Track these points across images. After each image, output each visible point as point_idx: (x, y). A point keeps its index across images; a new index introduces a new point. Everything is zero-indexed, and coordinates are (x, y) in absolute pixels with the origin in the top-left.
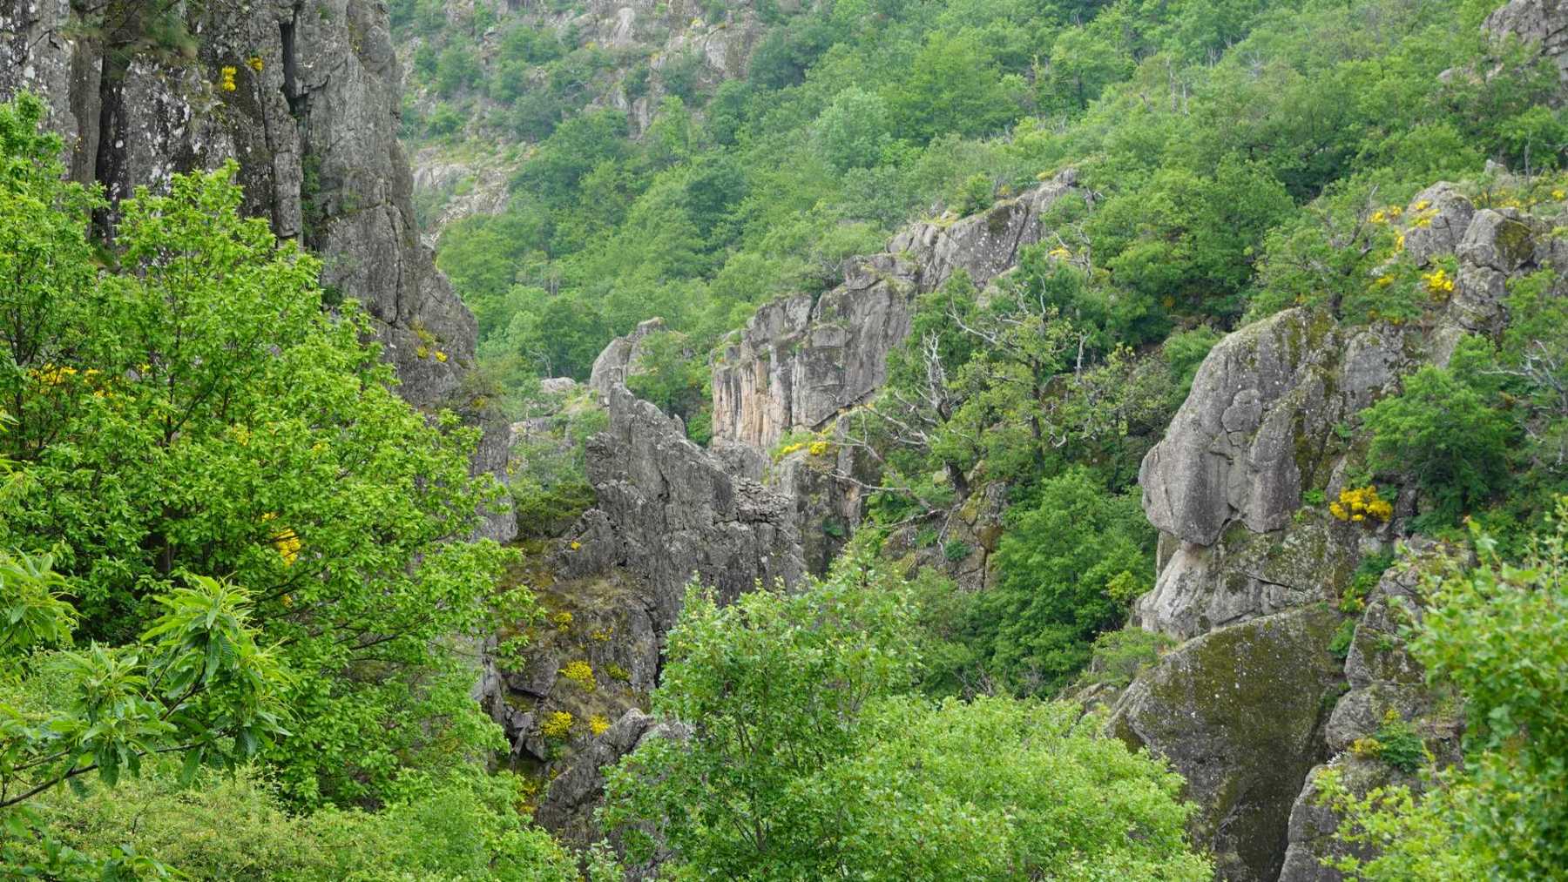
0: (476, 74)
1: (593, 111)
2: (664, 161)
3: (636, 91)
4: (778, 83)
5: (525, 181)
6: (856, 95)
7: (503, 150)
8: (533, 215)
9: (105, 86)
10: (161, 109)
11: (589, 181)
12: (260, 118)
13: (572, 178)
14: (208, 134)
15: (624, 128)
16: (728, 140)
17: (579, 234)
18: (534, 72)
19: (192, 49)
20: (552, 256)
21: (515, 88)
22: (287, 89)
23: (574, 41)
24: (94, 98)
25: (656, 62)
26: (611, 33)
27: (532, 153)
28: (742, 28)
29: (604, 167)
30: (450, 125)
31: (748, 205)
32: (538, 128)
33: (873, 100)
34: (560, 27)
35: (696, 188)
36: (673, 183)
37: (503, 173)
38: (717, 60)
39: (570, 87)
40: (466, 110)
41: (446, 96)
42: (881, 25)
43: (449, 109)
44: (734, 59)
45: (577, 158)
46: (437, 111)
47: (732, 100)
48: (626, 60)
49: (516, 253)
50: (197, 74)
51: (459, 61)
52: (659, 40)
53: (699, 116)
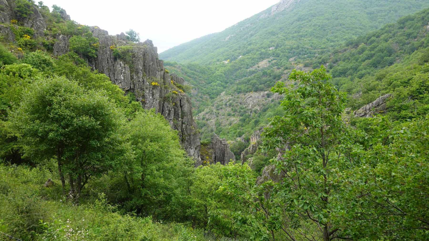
0: (237, 110)
1: (247, 114)
2: (253, 119)
3: (251, 112)
4: (264, 112)
5: (240, 120)
6: (270, 113)
7: (239, 117)
8: (241, 123)
9: (163, 104)
10: (167, 106)
11: (246, 120)
12: (178, 108)
13: (244, 120)
14: (171, 108)
15: (250, 115)
16: (259, 117)
17: (245, 125)
18: (242, 110)
19: (171, 101)
20: (242, 127)
21: (240, 112)
22: (180, 105)
23: (246, 107)
24: (162, 105)
25: (253, 109)
26: (249, 107)
27: (241, 118)
28: (261, 107)
29: (247, 119)
30: (234, 115)
31: (260, 123)
32: (242, 115)
33: (272, 113)
34: (244, 106)
35: (255, 121)
36: (253, 120)
37: (238, 119)
38: (259, 109)
39: (245, 112)
40: (236, 114)
41: (234, 112)
42: (274, 106)
43: (234, 113)
44: (260, 109)
45: (245, 118)
46: (233, 114)
47: (260, 113)
48: (250, 109)
49: (239, 127)
50: (171, 104)
51: (235, 109)
52: (253, 108)
53: (257, 115)
